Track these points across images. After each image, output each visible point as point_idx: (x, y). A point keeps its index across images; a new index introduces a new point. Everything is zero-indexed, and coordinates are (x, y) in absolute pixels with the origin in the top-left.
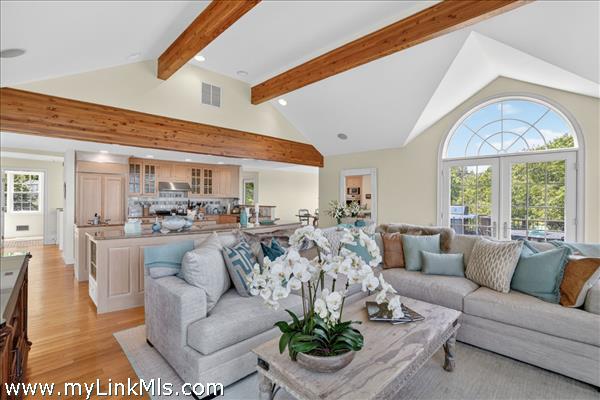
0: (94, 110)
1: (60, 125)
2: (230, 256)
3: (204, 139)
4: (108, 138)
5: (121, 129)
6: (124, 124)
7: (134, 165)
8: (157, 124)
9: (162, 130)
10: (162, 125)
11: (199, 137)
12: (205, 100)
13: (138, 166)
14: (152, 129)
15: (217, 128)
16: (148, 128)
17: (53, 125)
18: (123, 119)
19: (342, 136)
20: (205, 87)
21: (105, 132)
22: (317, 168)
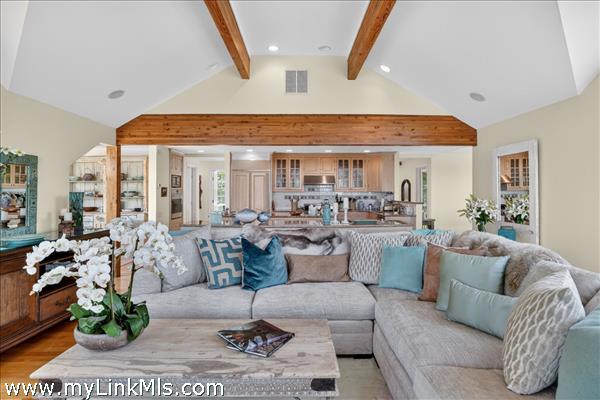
0: (193, 120)
1: (171, 136)
2: (201, 246)
3: (290, 130)
4: (203, 141)
5: (213, 132)
6: (215, 127)
7: (279, 160)
8: (242, 122)
9: (246, 127)
10: (247, 122)
11: (284, 128)
12: (290, 88)
13: (284, 161)
14: (238, 128)
15: (304, 116)
16: (235, 128)
17: (167, 136)
18: (213, 123)
19: (475, 96)
20: (289, 75)
21: (201, 136)
22: (471, 148)
